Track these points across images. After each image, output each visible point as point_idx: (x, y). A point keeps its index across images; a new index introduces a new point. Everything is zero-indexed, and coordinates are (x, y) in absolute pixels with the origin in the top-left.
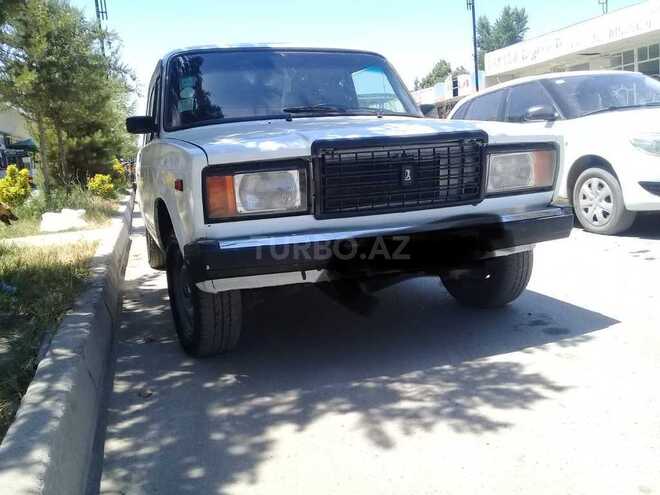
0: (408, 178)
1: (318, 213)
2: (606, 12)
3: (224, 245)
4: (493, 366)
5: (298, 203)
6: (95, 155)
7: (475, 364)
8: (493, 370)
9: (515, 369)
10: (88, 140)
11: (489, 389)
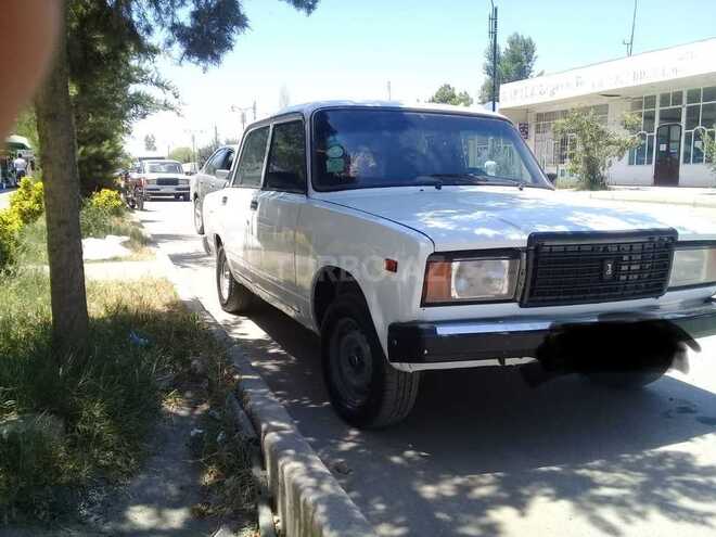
0: (609, 272)
1: (525, 302)
2: (630, 54)
3: (442, 331)
4: (666, 455)
5: (505, 291)
6: (100, 167)
7: (648, 453)
8: (669, 460)
9: (689, 460)
10: (94, 150)
11: (676, 481)
